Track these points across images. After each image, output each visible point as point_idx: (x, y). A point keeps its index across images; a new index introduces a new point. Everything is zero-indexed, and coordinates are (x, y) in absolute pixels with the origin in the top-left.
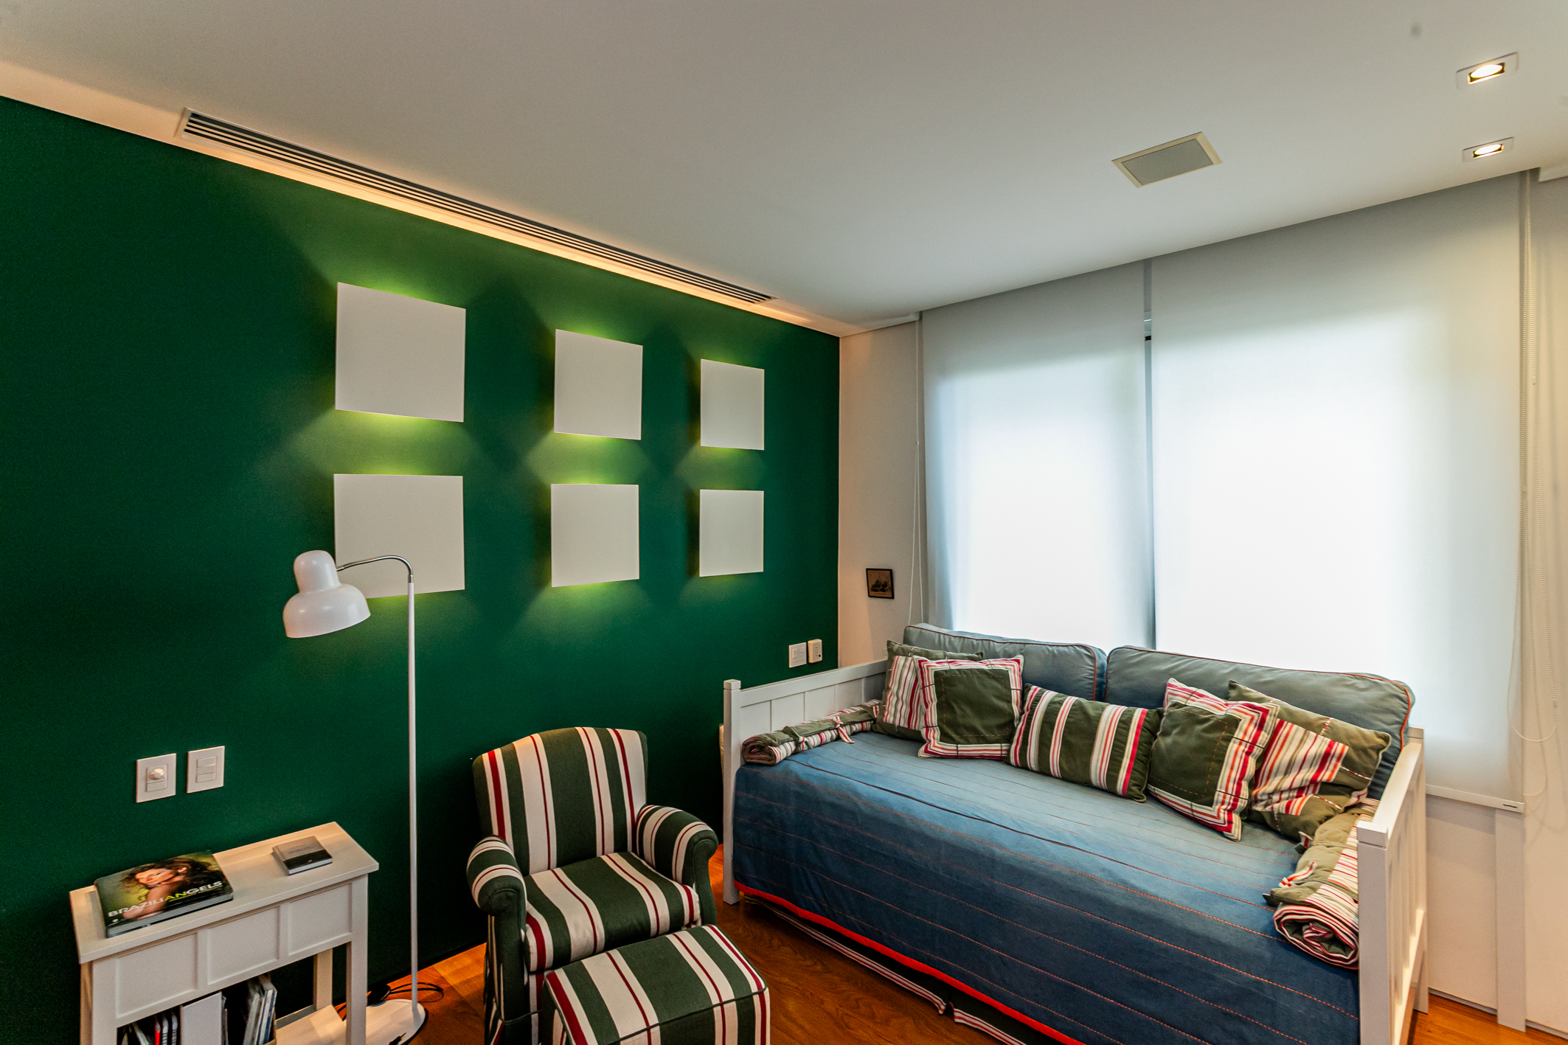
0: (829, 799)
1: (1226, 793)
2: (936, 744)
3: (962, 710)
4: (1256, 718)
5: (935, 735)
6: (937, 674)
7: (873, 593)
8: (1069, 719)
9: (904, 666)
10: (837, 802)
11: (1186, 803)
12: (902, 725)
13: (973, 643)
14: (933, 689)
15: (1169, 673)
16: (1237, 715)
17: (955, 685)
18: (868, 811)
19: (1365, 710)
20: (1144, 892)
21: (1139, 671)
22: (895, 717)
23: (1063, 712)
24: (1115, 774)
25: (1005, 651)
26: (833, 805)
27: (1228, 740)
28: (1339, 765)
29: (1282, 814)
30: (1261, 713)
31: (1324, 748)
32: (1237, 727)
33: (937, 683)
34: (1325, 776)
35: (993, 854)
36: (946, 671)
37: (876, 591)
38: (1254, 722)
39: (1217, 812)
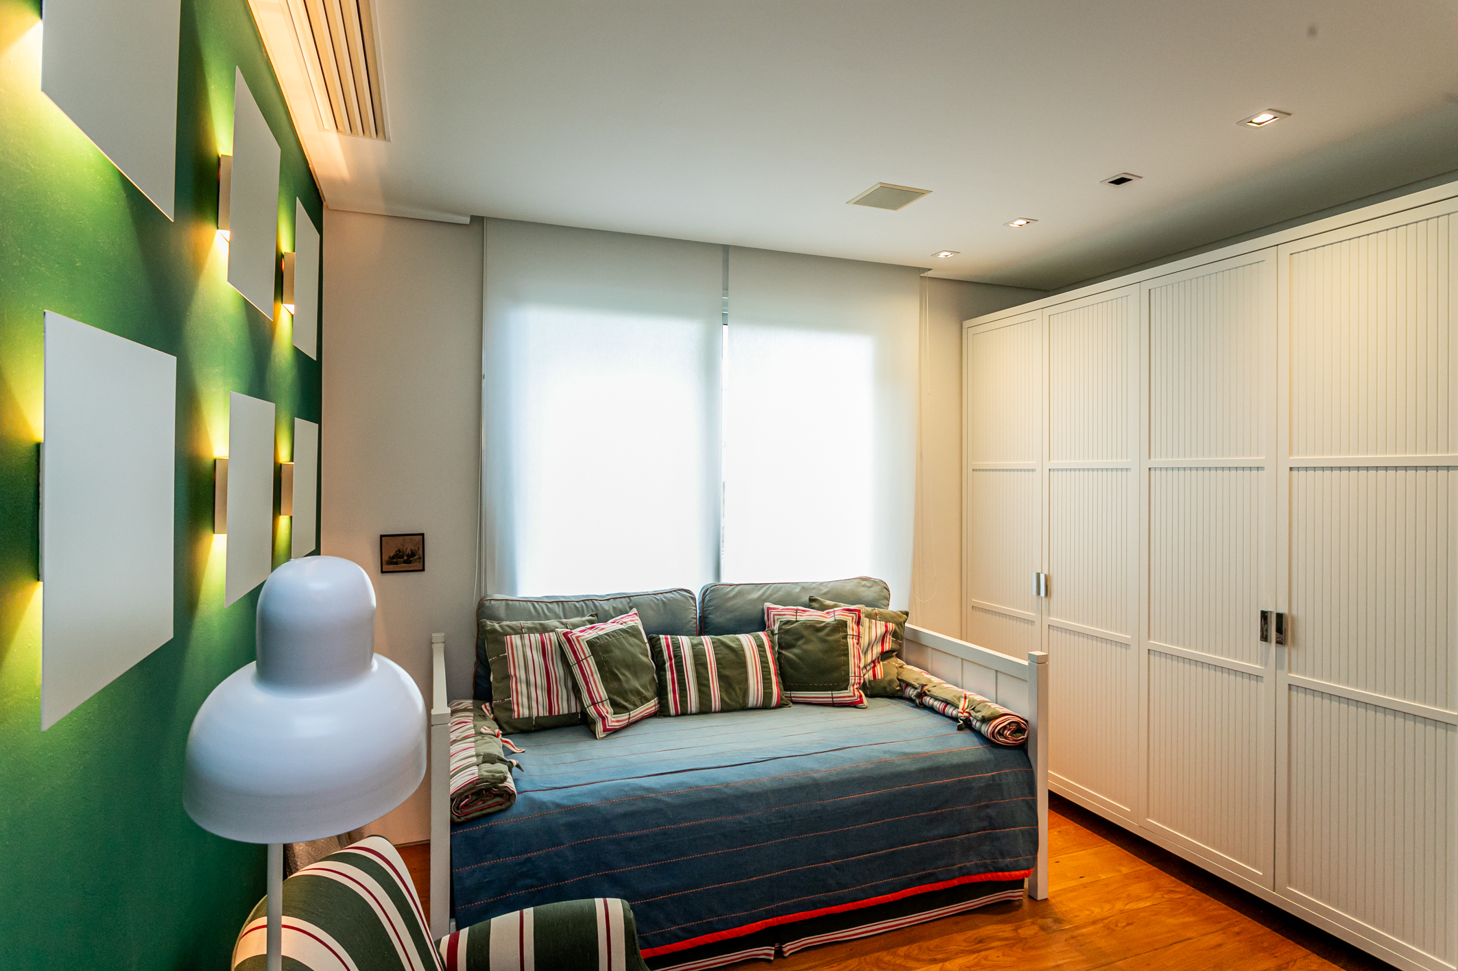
0: (620, 810)
1: (855, 676)
2: (614, 720)
3: (624, 675)
4: (855, 617)
5: (607, 709)
6: (591, 644)
7: (386, 568)
8: (717, 656)
9: (523, 646)
10: (630, 809)
11: (828, 694)
12: (541, 714)
13: (575, 606)
14: (591, 660)
15: (763, 599)
16: (843, 618)
17: (611, 651)
18: (677, 801)
19: (878, 600)
20: (917, 754)
21: (738, 602)
22: (530, 708)
23: (708, 650)
24: (770, 690)
25: (614, 608)
26: (626, 815)
27: (845, 637)
28: (891, 638)
29: (872, 681)
30: (857, 613)
31: (884, 629)
32: (846, 627)
33: (594, 653)
34: (887, 647)
35: (814, 780)
36: (597, 638)
37: (396, 563)
38: (854, 620)
39: (852, 692)
